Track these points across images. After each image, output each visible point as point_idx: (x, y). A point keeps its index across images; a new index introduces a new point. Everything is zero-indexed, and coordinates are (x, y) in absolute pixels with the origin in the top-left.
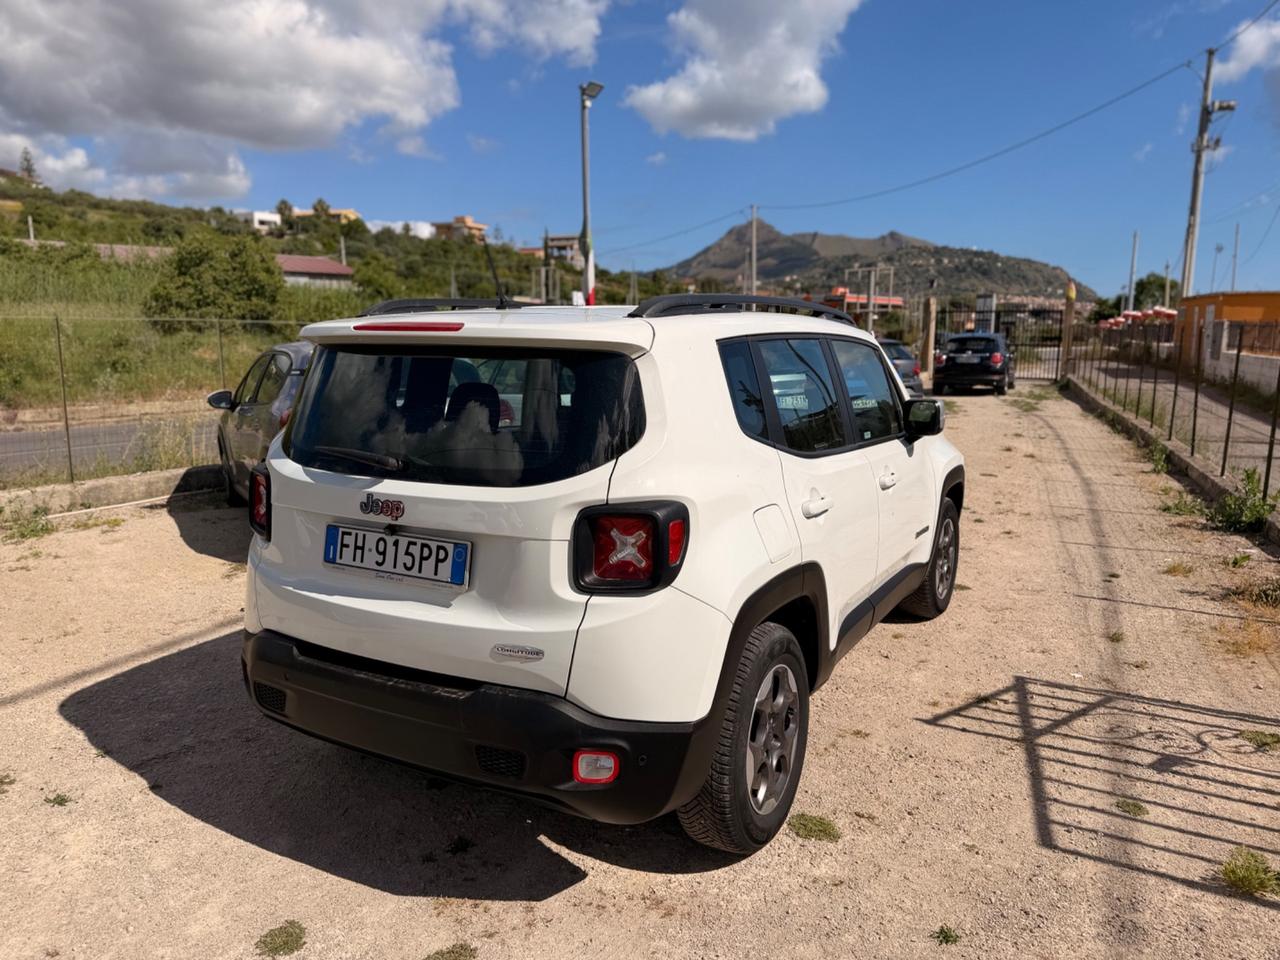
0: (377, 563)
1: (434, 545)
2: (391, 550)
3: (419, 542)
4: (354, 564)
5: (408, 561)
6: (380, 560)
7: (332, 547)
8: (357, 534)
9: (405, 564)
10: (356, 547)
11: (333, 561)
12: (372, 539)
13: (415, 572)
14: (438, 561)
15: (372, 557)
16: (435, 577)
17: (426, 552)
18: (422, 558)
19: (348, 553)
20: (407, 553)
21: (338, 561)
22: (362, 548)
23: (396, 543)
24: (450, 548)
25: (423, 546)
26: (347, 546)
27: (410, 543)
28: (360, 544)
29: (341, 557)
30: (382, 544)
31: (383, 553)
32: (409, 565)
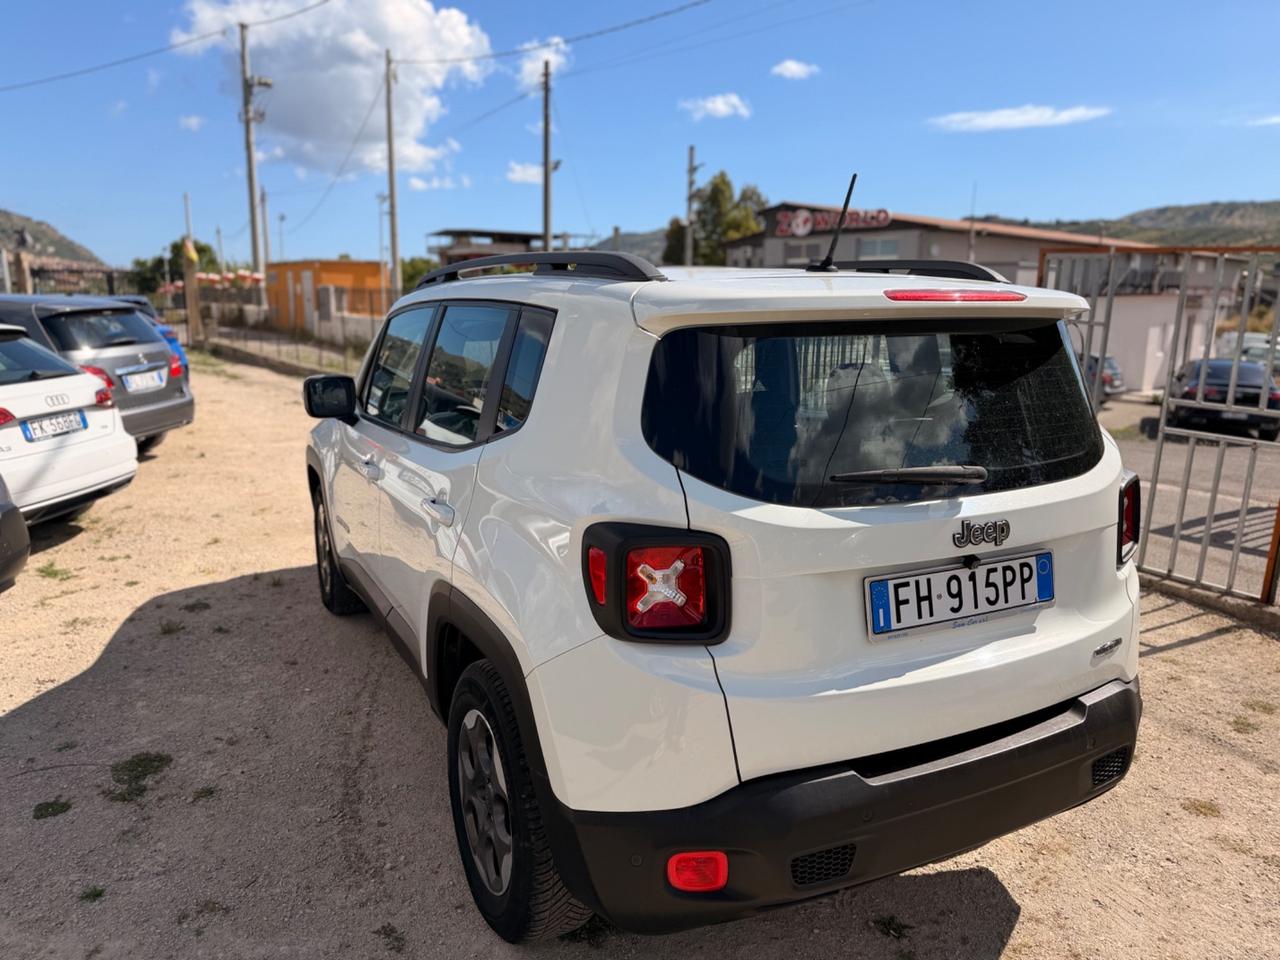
0: (954, 610)
1: (1016, 565)
2: (967, 586)
3: (999, 566)
4: (921, 622)
5: (991, 593)
6: (955, 603)
7: (881, 611)
8: (917, 583)
9: (988, 599)
10: (920, 599)
11: (887, 629)
12: (939, 581)
13: (1001, 604)
14: (1024, 581)
15: (943, 605)
16: (1024, 602)
17: (1009, 574)
18: (1007, 585)
19: (909, 613)
20: (988, 584)
21: (894, 625)
22: (929, 598)
23: (972, 577)
24: (1032, 561)
25: (1005, 569)
26: (906, 602)
27: (990, 571)
28: (924, 592)
29: (899, 620)
30: (954, 584)
31: (959, 595)
32: (993, 598)
